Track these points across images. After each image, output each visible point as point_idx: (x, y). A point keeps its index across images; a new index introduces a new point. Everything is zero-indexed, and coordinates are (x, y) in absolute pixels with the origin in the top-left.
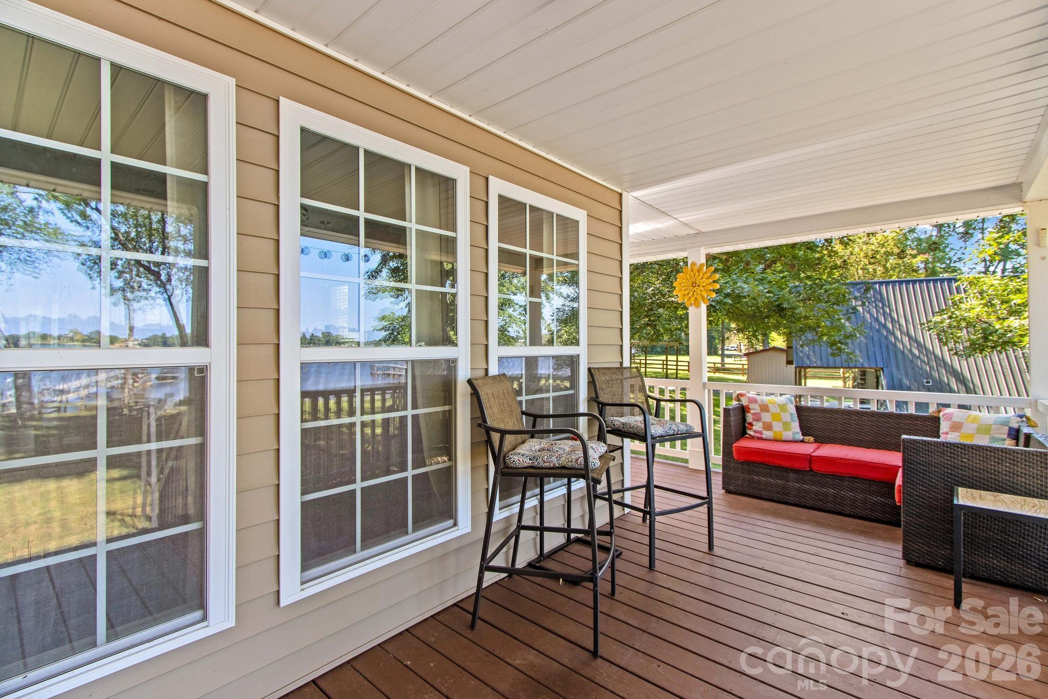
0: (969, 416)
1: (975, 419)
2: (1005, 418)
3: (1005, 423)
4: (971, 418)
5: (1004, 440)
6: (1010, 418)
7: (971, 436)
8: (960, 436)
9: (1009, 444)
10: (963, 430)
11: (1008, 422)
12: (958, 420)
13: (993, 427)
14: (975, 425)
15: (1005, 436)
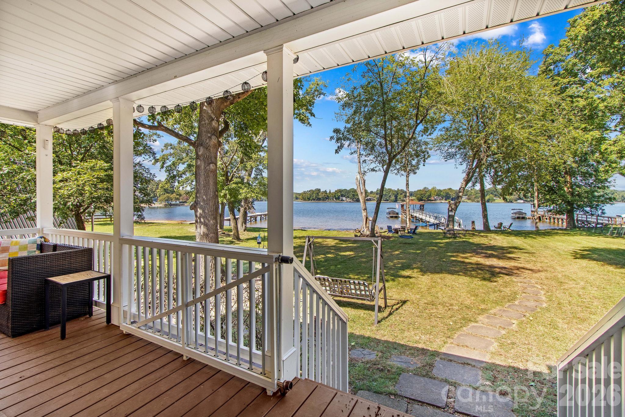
0: (12, 242)
1: (17, 243)
2: (34, 240)
3: (34, 242)
4: (13, 244)
5: (35, 251)
6: (36, 239)
7: (17, 253)
8: (9, 255)
9: (38, 253)
10: (10, 251)
11: (36, 242)
12: (5, 245)
13: (29, 245)
14: (18, 247)
15: (35, 249)
